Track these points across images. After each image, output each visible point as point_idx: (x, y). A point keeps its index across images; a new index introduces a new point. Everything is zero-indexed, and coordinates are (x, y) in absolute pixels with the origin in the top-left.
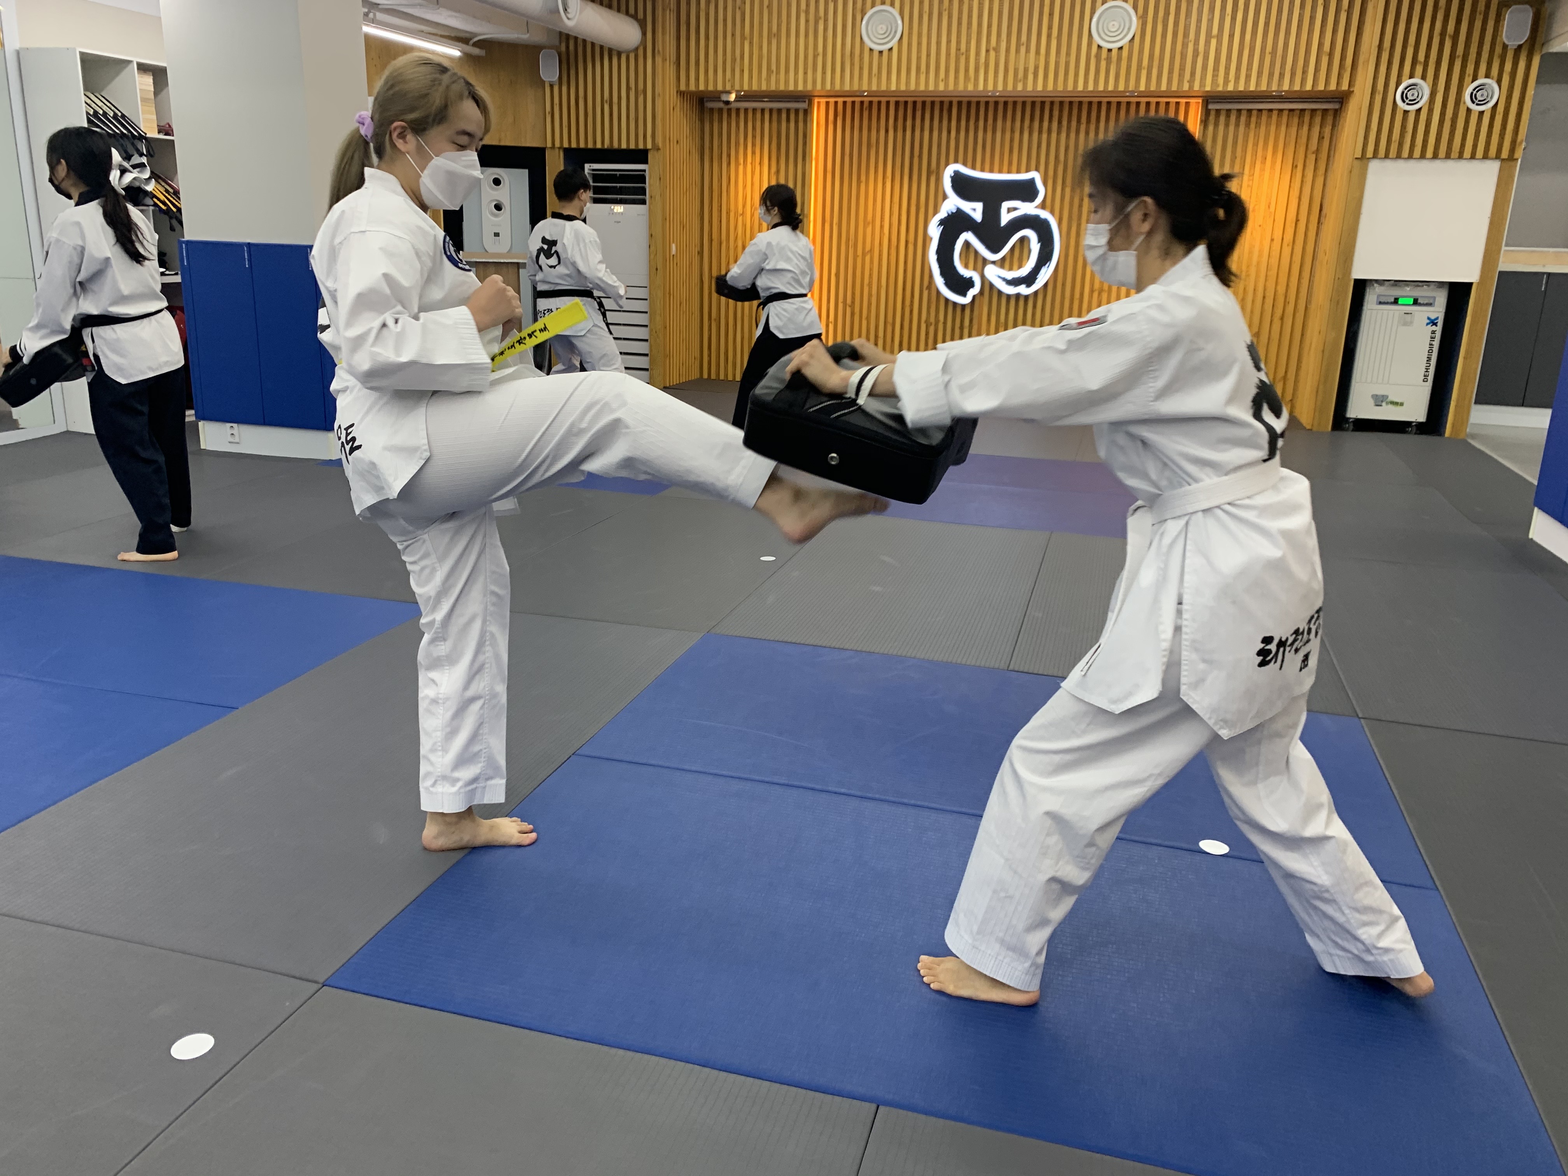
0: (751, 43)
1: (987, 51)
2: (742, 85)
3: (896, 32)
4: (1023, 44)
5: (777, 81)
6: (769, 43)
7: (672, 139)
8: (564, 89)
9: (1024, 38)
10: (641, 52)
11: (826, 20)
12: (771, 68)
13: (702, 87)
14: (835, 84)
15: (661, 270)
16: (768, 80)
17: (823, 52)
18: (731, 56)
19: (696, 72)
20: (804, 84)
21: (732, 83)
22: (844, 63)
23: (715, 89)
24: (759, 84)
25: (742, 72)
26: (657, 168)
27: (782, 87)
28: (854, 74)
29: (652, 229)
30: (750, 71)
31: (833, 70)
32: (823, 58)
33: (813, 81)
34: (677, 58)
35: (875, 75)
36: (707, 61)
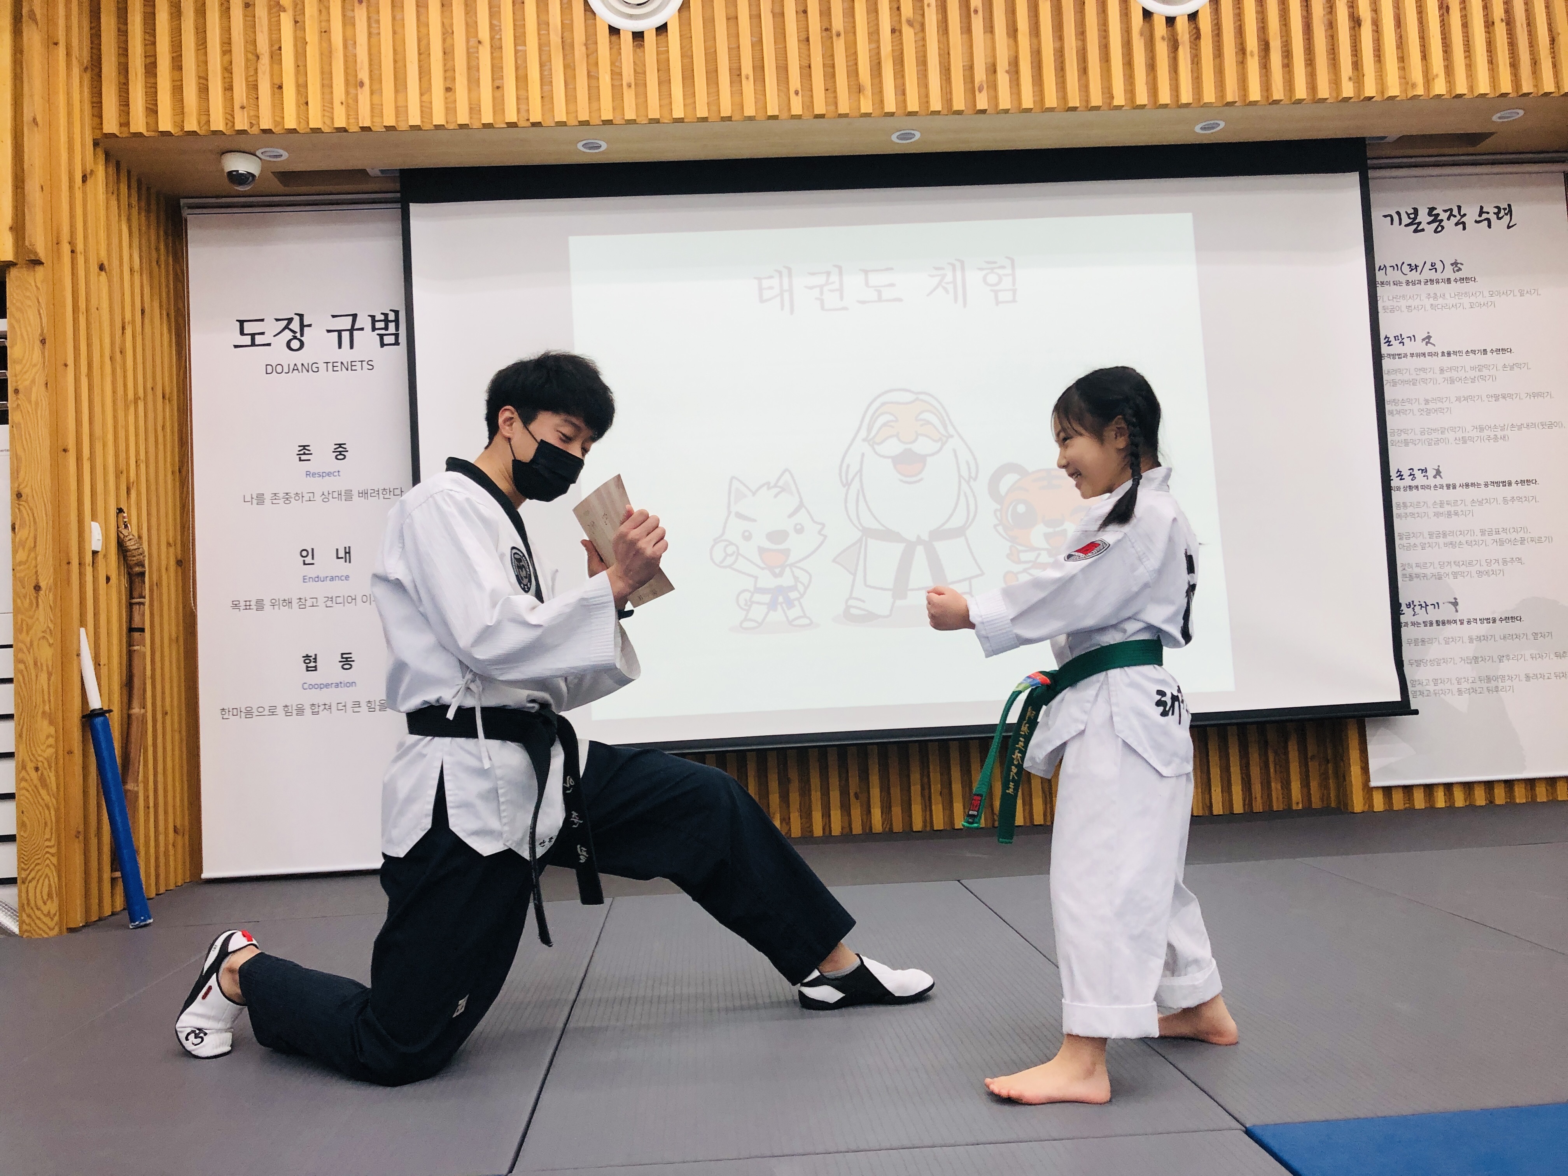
12: (356, 76)
13: (166, 124)
14: (528, 110)
15: (50, 589)
16: (351, 105)
17: (492, 38)
18: (246, 51)
19: (149, 90)
20: (447, 114)
21: (252, 113)
22: (548, 64)
23: (204, 128)
24: (324, 116)
25: (276, 90)
26: (32, 315)
27: (390, 121)
28: (575, 88)
29: (20, 479)
30: (298, 86)
31: (522, 79)
32: (492, 53)
33: (472, 106)
34: (91, 57)
35: (630, 86)
36: (177, 64)
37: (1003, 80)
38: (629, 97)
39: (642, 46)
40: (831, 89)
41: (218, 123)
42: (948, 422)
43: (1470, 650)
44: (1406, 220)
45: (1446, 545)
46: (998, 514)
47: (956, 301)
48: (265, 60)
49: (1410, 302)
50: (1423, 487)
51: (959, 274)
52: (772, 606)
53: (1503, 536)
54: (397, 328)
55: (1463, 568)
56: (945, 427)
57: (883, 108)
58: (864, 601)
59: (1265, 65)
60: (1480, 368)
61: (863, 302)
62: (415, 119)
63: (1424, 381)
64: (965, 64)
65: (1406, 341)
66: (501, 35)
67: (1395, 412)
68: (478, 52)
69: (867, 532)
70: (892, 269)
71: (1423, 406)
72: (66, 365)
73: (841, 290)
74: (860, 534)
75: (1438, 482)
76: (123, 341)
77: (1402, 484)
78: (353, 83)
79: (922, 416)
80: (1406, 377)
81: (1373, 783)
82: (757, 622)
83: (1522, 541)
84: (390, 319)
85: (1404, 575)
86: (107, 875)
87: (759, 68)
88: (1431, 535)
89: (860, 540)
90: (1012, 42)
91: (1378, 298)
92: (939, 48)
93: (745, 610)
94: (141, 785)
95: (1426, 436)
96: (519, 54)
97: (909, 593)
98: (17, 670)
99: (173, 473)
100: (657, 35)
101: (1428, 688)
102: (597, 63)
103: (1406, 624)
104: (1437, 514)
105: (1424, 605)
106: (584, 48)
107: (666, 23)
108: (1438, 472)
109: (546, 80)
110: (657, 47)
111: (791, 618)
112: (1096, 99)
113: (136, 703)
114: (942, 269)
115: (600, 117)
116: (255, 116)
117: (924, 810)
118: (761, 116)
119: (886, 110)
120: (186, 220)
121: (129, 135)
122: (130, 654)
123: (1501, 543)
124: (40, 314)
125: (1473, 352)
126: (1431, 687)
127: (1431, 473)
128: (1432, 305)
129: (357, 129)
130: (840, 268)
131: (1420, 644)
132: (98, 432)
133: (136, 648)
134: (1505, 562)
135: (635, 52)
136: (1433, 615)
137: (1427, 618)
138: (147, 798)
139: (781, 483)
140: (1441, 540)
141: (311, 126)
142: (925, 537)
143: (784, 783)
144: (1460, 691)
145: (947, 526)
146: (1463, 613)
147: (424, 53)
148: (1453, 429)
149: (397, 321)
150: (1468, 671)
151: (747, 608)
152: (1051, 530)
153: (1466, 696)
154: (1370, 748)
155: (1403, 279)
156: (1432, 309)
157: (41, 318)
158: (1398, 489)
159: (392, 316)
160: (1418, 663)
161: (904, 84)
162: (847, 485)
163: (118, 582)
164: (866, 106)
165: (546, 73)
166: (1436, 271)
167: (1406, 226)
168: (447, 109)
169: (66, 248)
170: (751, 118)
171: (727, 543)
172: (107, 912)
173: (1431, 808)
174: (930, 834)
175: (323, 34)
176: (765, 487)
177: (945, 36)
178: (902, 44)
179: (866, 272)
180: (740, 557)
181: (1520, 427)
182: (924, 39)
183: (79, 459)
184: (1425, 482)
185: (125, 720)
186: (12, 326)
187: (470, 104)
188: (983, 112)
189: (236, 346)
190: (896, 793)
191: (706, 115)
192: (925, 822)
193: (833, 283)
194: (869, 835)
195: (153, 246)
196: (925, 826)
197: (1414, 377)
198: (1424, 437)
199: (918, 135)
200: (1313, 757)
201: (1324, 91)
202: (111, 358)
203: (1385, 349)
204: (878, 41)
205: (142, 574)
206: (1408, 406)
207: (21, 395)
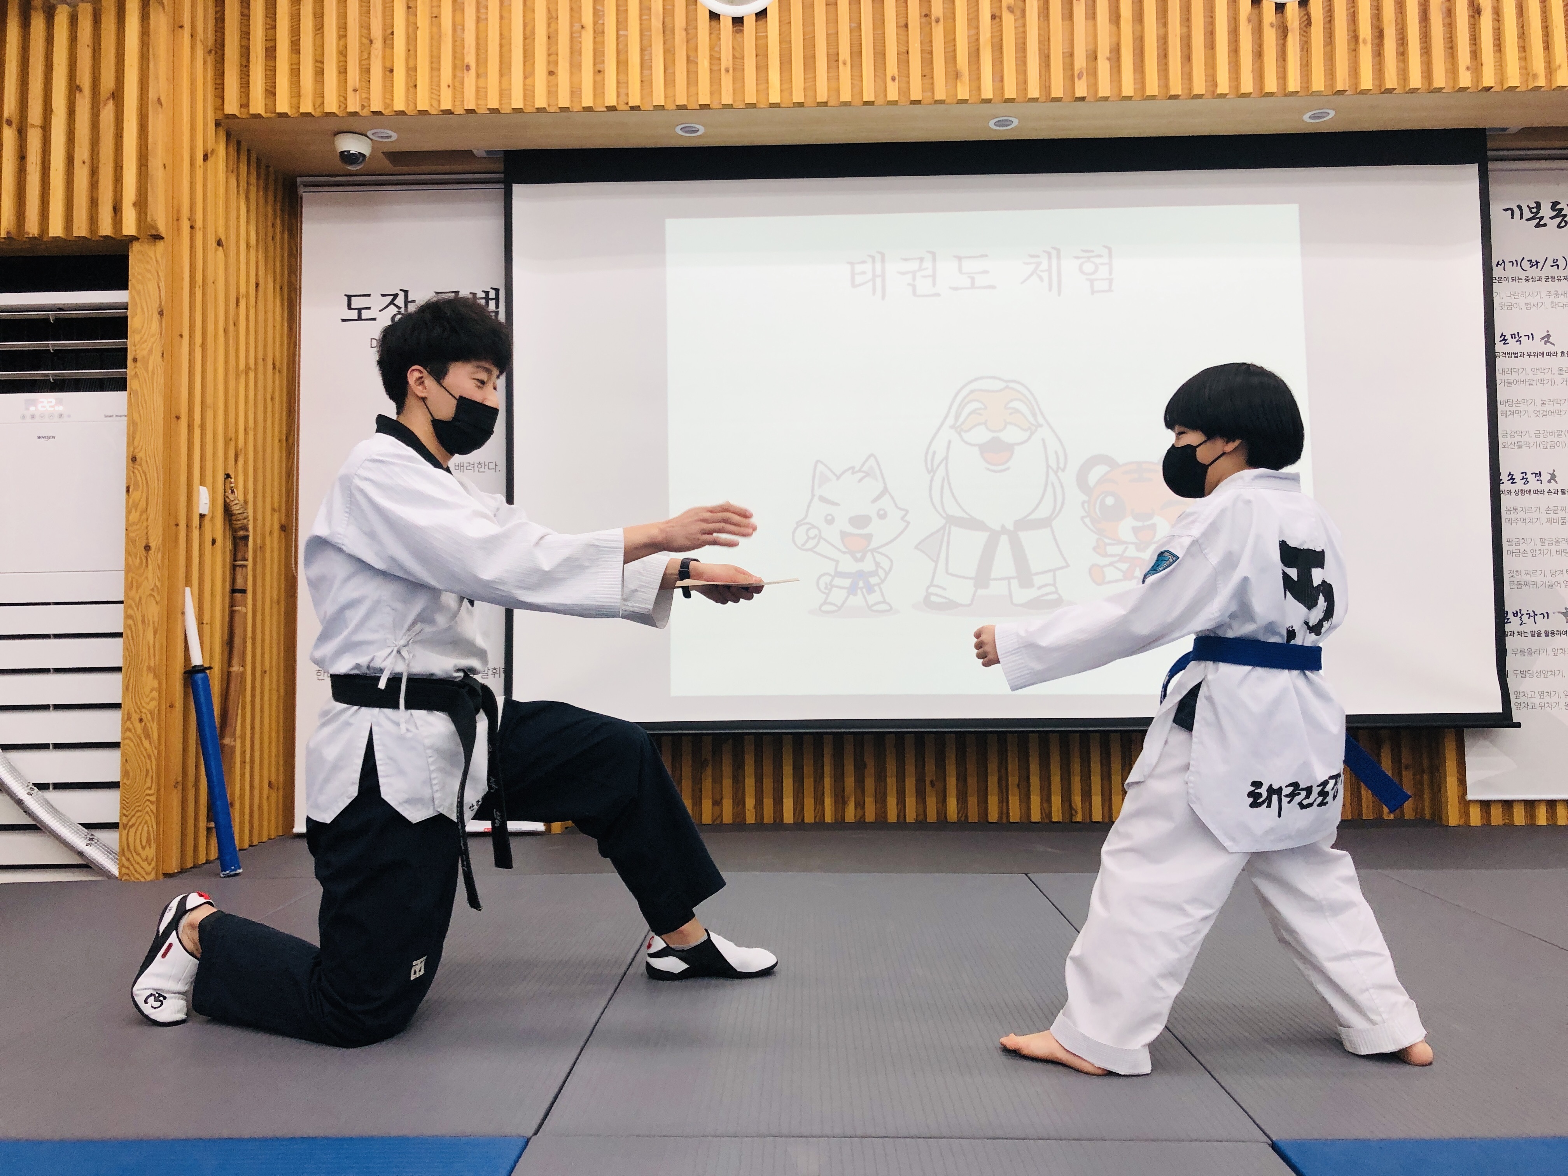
0: (411, 8)
2: (387, 101)
5: (481, 92)
12: (463, 61)
13: (283, 106)
14: (627, 95)
15: (159, 549)
16: (457, 87)
17: (595, 23)
18: (361, 36)
19: (268, 73)
20: (548, 98)
21: (364, 95)
22: (649, 49)
23: (318, 110)
24: (432, 98)
25: (388, 73)
26: (152, 286)
27: (494, 105)
28: (674, 73)
29: (136, 443)
30: (408, 69)
31: (622, 64)
32: (595, 38)
33: (573, 89)
34: (216, 40)
35: (728, 71)
36: (295, 47)
37: (1104, 67)
38: (727, 82)
39: (742, 31)
40: (928, 75)
41: (331, 105)
42: (1037, 411)
44: (1527, 214)
45: (1558, 552)
46: (1086, 505)
47: (1050, 289)
48: (378, 44)
49: (1529, 300)
50: (1537, 492)
51: (1054, 262)
52: (852, 590)
54: (497, 306)
56: (1034, 415)
57: (980, 95)
58: (945, 589)
59: (1378, 53)
61: (956, 289)
62: (517, 102)
63: (1541, 381)
64: (1065, 51)
65: (1523, 339)
66: (604, 20)
67: (1508, 413)
68: (580, 37)
69: (952, 520)
70: (986, 256)
71: (1539, 408)
72: (181, 336)
73: (934, 276)
74: (943, 521)
75: (1553, 486)
76: (237, 314)
77: (1513, 488)
78: (460, 67)
79: (1012, 405)
80: (1522, 377)
81: (1470, 797)
82: (837, 606)
84: (490, 297)
85: (1512, 583)
86: (203, 824)
87: (857, 53)
88: (1543, 541)
89: (943, 528)
90: (1114, 28)
91: (1495, 295)
92: (1039, 35)
93: (824, 593)
94: (238, 741)
95: (1542, 439)
96: (621, 39)
97: (991, 582)
98: (127, 626)
99: (280, 441)
100: (756, 21)
101: (1533, 700)
102: (696, 50)
103: (1512, 633)
104: (1550, 521)
105: (1532, 614)
106: (684, 33)
107: (766, 9)
108: (1553, 477)
109: (645, 65)
110: (756, 33)
111: (870, 604)
112: (1199, 86)
113: (235, 661)
114: (1038, 256)
115: (698, 101)
116: (366, 98)
117: (1001, 802)
118: (857, 102)
119: (983, 97)
120: (301, 198)
121: (248, 116)
122: (232, 614)
124: (159, 287)
126: (1537, 700)
127: (1545, 477)
128: (1552, 303)
129: (462, 112)
130: (933, 254)
131: (1526, 654)
132: (209, 400)
133: (237, 608)
135: (734, 38)
136: (1542, 625)
137: (1536, 628)
138: (243, 753)
139: (865, 468)
140: (1554, 548)
141: (418, 108)
142: (1010, 526)
143: (860, 769)
145: (1032, 517)
147: (528, 38)
149: (497, 299)
151: (827, 591)
152: (1139, 524)
154: (1470, 760)
155: (1523, 275)
156: (1553, 307)
157: (160, 291)
158: (1509, 492)
159: (492, 294)
160: (1523, 674)
161: (1002, 70)
162: (932, 471)
163: (224, 544)
164: (963, 92)
165: (646, 58)
166: (1558, 268)
167: (1528, 220)
168: (549, 92)
169: (185, 225)
170: (846, 104)
171: (809, 526)
172: (202, 859)
173: (1532, 826)
174: (1004, 825)
175: (434, 19)
176: (850, 471)
177: (1046, 22)
178: (1001, 30)
179: (960, 258)
180: (821, 540)
182: (1024, 25)
183: (190, 426)
184: (1538, 486)
185: (225, 677)
186: (132, 298)
187: (572, 87)
188: (1083, 99)
189: (344, 320)
190: (972, 782)
191: (801, 100)
192: (1001, 814)
193: (927, 269)
194: (943, 823)
195: (270, 224)
196: (1000, 817)
197: (1531, 376)
198: (1539, 440)
199: (1016, 122)
200: (1406, 768)
201: (1440, 80)
202: (225, 330)
203: (1499, 347)
204: (978, 28)
205: (246, 538)
206: (1523, 407)
207: (139, 364)
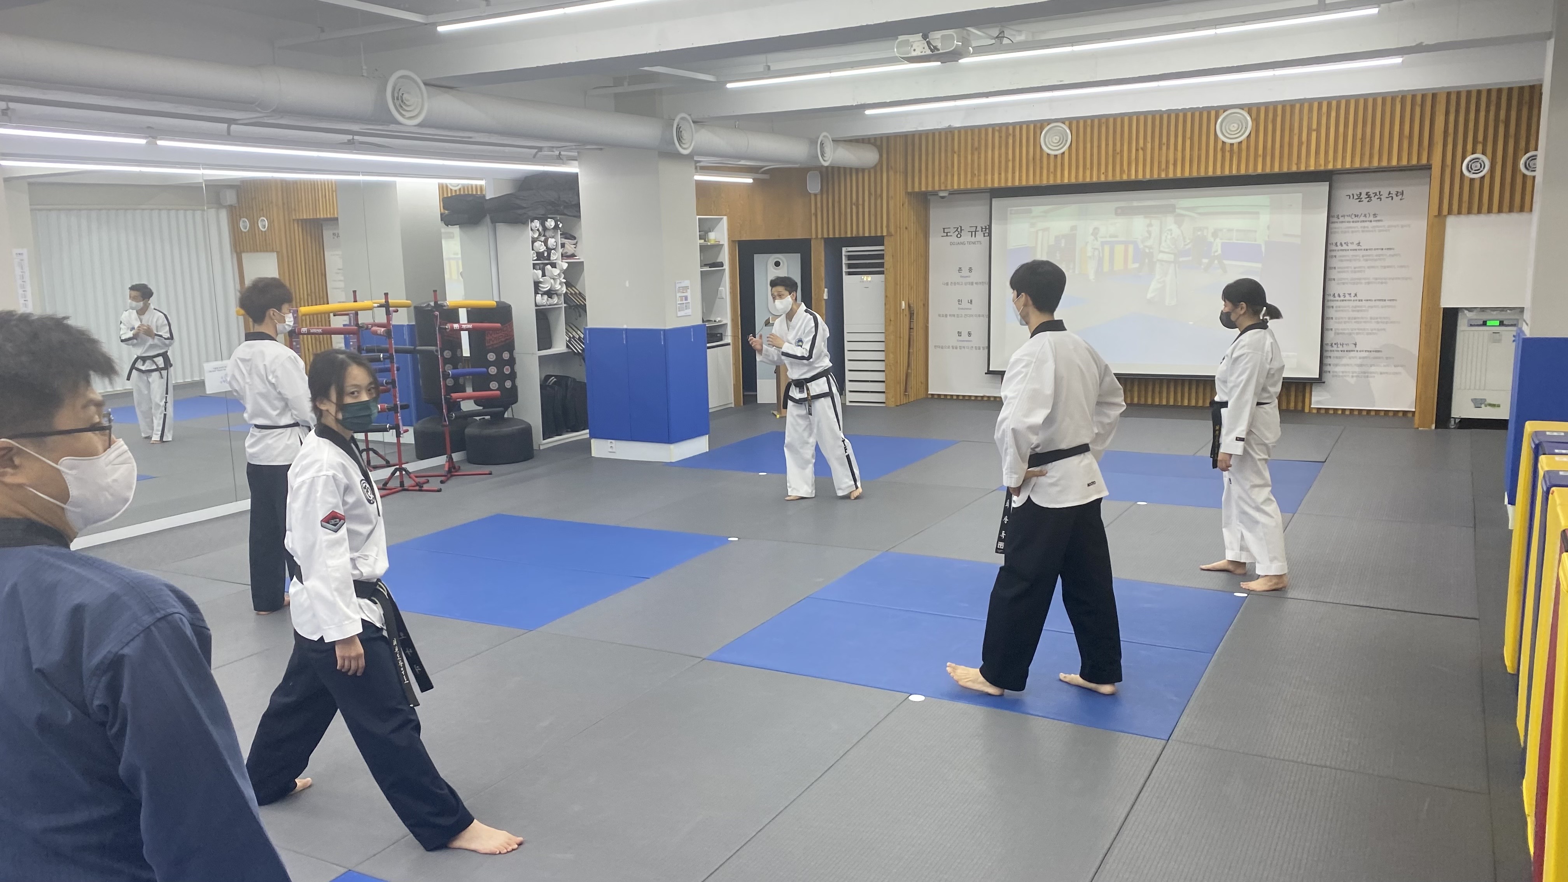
0: (959, 156)
1: (1137, 150)
2: (952, 186)
3: (1066, 141)
4: (1164, 144)
5: (979, 181)
6: (972, 154)
7: (902, 227)
8: (825, 196)
9: (1164, 140)
10: (878, 168)
11: (1014, 136)
13: (923, 189)
16: (972, 181)
18: (945, 165)
19: (919, 179)
20: (999, 183)
21: (946, 186)
22: (1028, 166)
23: (933, 189)
26: (892, 245)
28: (1036, 173)
29: (887, 289)
31: (1020, 171)
35: (1052, 173)
39: (1057, 158)
41: (937, 188)
43: (1359, 361)
44: (1356, 197)
45: (1355, 322)
49: (1354, 229)
50: (1349, 300)
53: (1379, 320)
55: (1361, 331)
59: (1264, 160)
60: (1379, 255)
63: (1355, 260)
64: (1159, 161)
65: (1349, 244)
66: (1015, 157)
67: (1341, 272)
71: (1353, 269)
72: (898, 259)
75: (1355, 298)
76: (912, 247)
77: (1339, 299)
78: (973, 175)
80: (1347, 258)
81: (1313, 406)
83: (1387, 323)
84: (985, 229)
85: (1336, 333)
86: (904, 394)
88: (1349, 318)
92: (1151, 156)
95: (1353, 281)
96: (1020, 163)
99: (923, 281)
100: (1061, 156)
101: (1329, 374)
103: (1332, 351)
104: (1353, 311)
105: (1342, 344)
106: (1039, 160)
107: (1064, 153)
108: (1356, 295)
109: (1027, 171)
110: (1061, 159)
112: (1202, 173)
121: (914, 191)
123: (1378, 322)
125: (1377, 249)
126: (1341, 374)
127: (1353, 295)
128: (1361, 230)
131: (1337, 358)
134: (1378, 330)
135: (1054, 160)
136: (1345, 348)
137: (1343, 349)
138: (917, 374)
140: (1354, 321)
144: (1352, 377)
146: (1357, 349)
147: (993, 163)
148: (1365, 279)
150: (1357, 369)
153: (1355, 378)
154: (1313, 394)
155: (1351, 220)
156: (1362, 232)
158: (1338, 301)
160: (1336, 365)
161: (1138, 169)
163: (908, 316)
165: (1027, 168)
166: (1365, 217)
167: (1353, 200)
175: (965, 159)
178: (1138, 155)
181: (1393, 279)
182: (1146, 153)
183: (900, 285)
184: (1350, 298)
186: (886, 248)
189: (942, 236)
195: (920, 212)
197: (1351, 258)
201: (1285, 169)
203: (1333, 248)
204: (1131, 155)
205: (914, 313)
207: (887, 267)
